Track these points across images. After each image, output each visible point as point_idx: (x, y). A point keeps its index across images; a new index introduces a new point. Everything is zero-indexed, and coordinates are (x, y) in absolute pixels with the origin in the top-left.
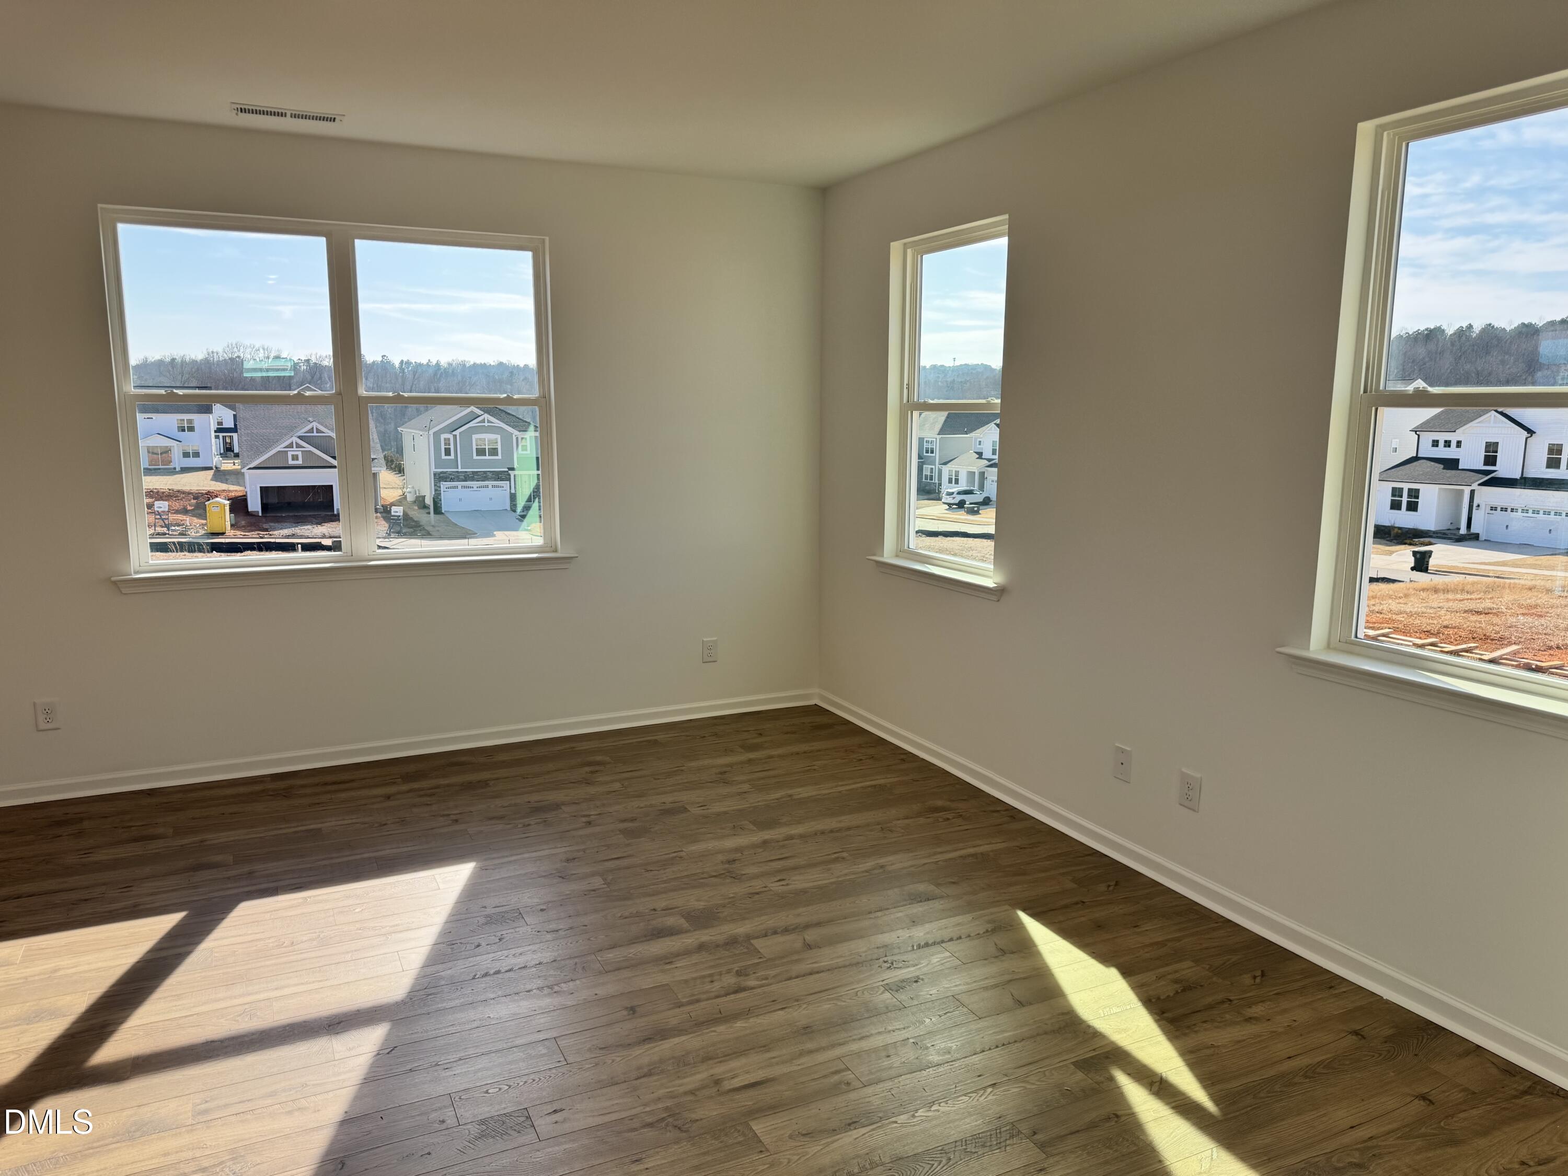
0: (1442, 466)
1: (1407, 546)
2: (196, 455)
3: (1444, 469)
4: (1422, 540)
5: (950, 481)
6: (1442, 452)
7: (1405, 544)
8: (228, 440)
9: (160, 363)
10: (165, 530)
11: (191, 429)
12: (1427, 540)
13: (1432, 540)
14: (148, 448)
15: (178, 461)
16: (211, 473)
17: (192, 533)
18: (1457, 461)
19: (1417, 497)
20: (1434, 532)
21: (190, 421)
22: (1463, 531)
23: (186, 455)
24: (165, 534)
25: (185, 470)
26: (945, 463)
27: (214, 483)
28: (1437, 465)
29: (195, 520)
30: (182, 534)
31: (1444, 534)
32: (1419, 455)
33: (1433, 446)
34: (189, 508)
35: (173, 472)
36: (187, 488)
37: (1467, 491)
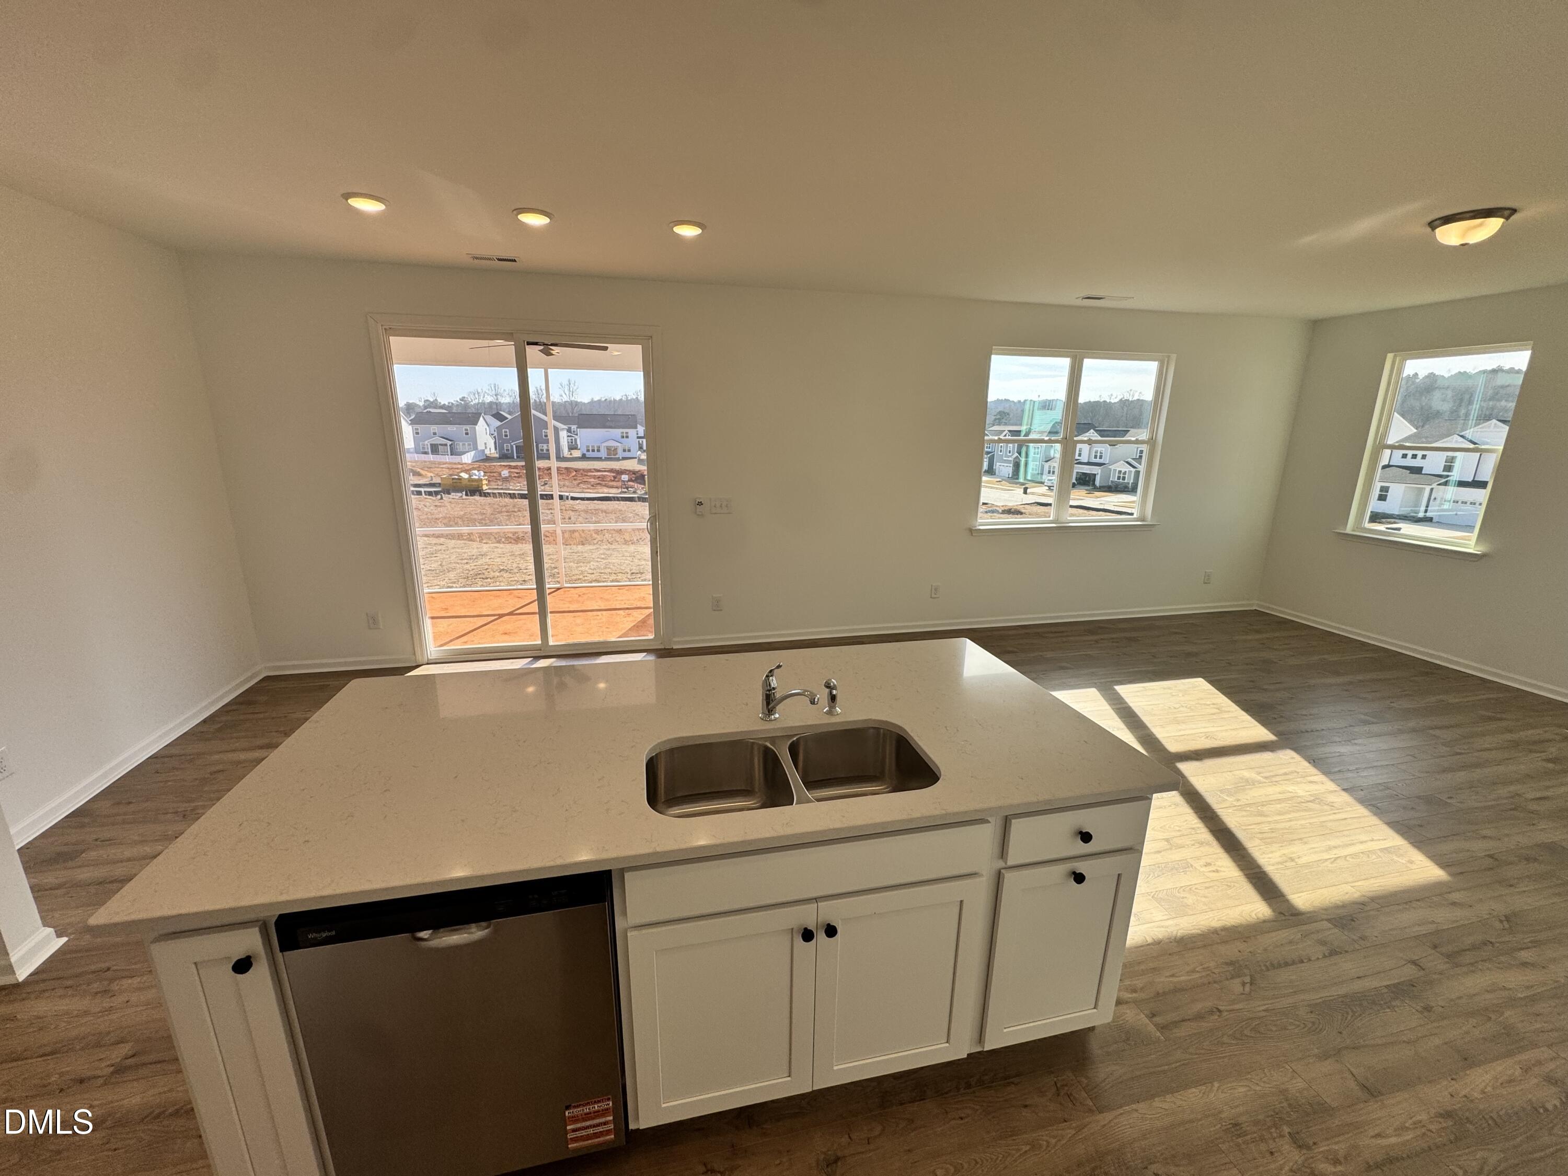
0: (1409, 472)
1: (1377, 524)
2: (629, 451)
3: (1410, 473)
4: (1389, 520)
5: (1049, 472)
6: (1409, 462)
7: (1376, 522)
8: (641, 442)
9: (599, 401)
10: (626, 490)
11: (627, 437)
12: (1393, 520)
13: (1397, 521)
14: (607, 447)
15: (620, 454)
16: (637, 460)
17: (639, 492)
18: (1421, 468)
19: (1387, 492)
20: (1398, 515)
21: (627, 433)
22: (1421, 515)
23: (624, 451)
24: (626, 492)
25: (624, 459)
26: (1046, 461)
27: (639, 465)
28: (1404, 470)
29: (639, 485)
30: (635, 492)
31: (1406, 517)
32: (1391, 464)
33: (1403, 457)
34: (633, 479)
35: (618, 459)
36: (627, 468)
37: (1428, 489)
